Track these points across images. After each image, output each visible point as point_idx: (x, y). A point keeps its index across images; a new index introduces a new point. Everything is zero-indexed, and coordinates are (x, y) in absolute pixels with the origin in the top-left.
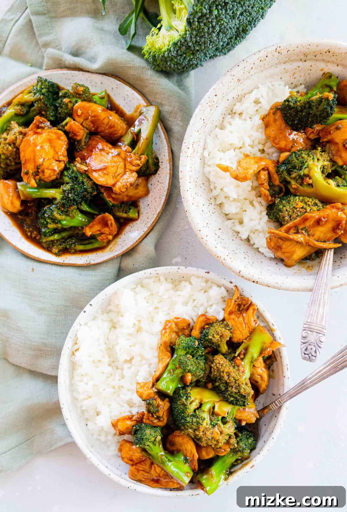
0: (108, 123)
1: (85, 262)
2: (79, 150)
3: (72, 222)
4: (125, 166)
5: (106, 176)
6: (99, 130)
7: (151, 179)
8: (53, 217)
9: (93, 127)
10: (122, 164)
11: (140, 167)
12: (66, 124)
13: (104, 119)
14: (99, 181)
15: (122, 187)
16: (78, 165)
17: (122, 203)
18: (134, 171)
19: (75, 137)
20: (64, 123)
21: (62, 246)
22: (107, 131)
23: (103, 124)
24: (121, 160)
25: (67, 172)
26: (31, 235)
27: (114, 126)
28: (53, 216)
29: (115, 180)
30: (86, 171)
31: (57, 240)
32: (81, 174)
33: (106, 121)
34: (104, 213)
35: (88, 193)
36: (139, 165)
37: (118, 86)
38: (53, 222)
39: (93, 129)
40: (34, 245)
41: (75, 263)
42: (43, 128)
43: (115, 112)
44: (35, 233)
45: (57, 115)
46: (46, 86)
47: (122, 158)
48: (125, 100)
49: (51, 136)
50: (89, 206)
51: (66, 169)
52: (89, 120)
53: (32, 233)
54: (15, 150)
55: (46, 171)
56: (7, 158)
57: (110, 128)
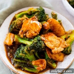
0: (59, 29)
4: (60, 44)
6: (54, 30)
7: (66, 56)
9: (53, 28)
10: (59, 43)
11: (66, 47)
12: (44, 23)
16: (42, 37)
17: (52, 59)
18: (63, 47)
20: (43, 22)
21: (20, 65)
22: (57, 32)
23: (57, 28)
26: (9, 56)
27: (60, 31)
28: (24, 50)
30: (44, 40)
31: (19, 62)
32: (42, 40)
33: (58, 28)
34: (44, 59)
35: (41, 48)
36: (66, 46)
39: (52, 29)
40: (9, 60)
44: (12, 56)
47: (60, 41)
50: (38, 55)
52: (52, 25)
53: (10, 55)
54: (21, 23)
55: (30, 33)
56: (17, 25)
57: (59, 31)
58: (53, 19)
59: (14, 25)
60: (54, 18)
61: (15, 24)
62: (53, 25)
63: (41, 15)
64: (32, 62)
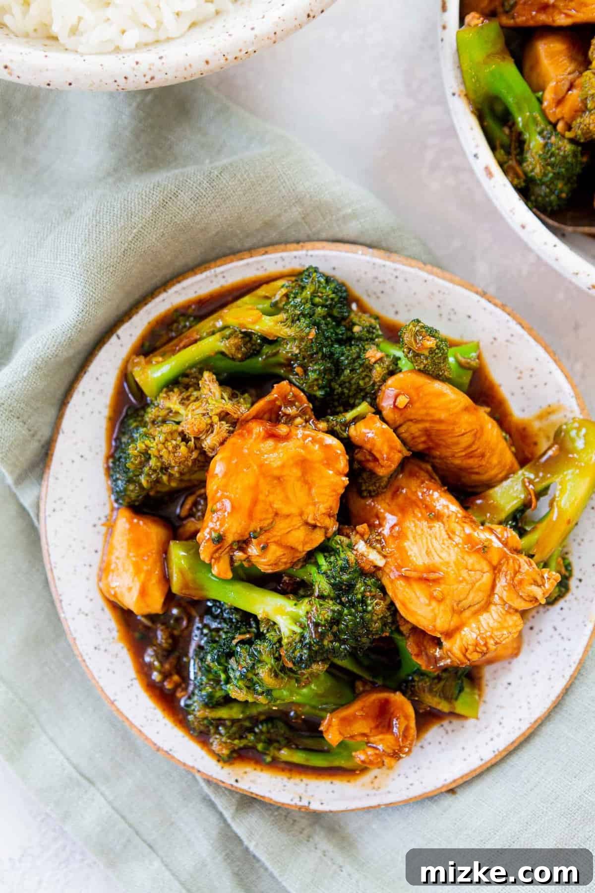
0: (470, 446)
1: (296, 801)
2: (365, 494)
3: (298, 694)
4: (493, 586)
5: (434, 604)
6: (437, 453)
8: (255, 679)
9: (425, 442)
10: (487, 578)
13: (463, 435)
14: (413, 613)
15: (471, 648)
16: (361, 546)
18: (516, 611)
19: (371, 465)
20: (349, 415)
21: (241, 737)
24: (486, 567)
25: (325, 557)
26: (161, 682)
28: (257, 675)
29: (455, 621)
30: (378, 568)
31: (234, 721)
32: (363, 573)
34: (394, 691)
35: (369, 632)
37: (512, 339)
38: (248, 688)
39: (423, 447)
41: (267, 795)
42: (290, 419)
43: (488, 410)
44: (176, 678)
45: (333, 384)
46: (326, 300)
47: (490, 563)
48: (519, 378)
49: (310, 452)
51: (325, 548)
52: (421, 426)
53: (166, 676)
54: (195, 455)
55: (273, 547)
56: (165, 469)
57: (469, 456)
58: (422, 380)
59: (146, 469)
60: (424, 372)
61: (153, 462)
62: (427, 425)
63: (324, 357)
64: (322, 728)
